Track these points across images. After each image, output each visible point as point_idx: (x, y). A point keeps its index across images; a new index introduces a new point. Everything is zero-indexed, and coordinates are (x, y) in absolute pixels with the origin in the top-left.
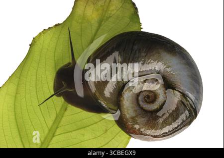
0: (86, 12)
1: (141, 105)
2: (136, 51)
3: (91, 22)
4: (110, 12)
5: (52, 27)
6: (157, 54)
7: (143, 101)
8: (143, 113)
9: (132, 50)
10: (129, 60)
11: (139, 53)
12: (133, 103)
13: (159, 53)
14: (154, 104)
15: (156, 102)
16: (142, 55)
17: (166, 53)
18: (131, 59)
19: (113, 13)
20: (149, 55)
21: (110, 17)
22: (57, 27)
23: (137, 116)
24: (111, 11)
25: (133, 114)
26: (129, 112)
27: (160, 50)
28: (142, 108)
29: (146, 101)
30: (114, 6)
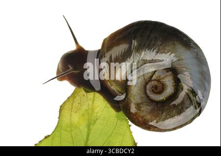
0: (72, 120)
1: (148, 94)
2: (152, 39)
3: (79, 128)
4: (95, 115)
5: (42, 140)
6: (172, 45)
7: (150, 91)
8: (149, 101)
9: (149, 37)
10: (144, 46)
11: (155, 41)
12: (140, 90)
13: (174, 45)
14: (161, 95)
15: (163, 94)
16: (157, 43)
17: (181, 46)
18: (146, 46)
19: (99, 115)
20: (164, 44)
21: (97, 119)
22: (47, 139)
23: (142, 103)
24: (97, 113)
25: (139, 101)
26: (135, 97)
27: (176, 42)
28: (148, 97)
29: (153, 91)
30: (98, 108)
